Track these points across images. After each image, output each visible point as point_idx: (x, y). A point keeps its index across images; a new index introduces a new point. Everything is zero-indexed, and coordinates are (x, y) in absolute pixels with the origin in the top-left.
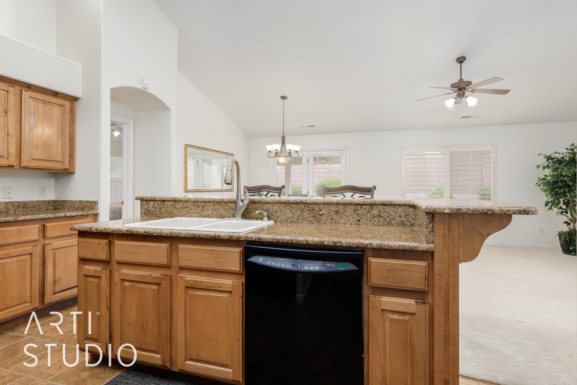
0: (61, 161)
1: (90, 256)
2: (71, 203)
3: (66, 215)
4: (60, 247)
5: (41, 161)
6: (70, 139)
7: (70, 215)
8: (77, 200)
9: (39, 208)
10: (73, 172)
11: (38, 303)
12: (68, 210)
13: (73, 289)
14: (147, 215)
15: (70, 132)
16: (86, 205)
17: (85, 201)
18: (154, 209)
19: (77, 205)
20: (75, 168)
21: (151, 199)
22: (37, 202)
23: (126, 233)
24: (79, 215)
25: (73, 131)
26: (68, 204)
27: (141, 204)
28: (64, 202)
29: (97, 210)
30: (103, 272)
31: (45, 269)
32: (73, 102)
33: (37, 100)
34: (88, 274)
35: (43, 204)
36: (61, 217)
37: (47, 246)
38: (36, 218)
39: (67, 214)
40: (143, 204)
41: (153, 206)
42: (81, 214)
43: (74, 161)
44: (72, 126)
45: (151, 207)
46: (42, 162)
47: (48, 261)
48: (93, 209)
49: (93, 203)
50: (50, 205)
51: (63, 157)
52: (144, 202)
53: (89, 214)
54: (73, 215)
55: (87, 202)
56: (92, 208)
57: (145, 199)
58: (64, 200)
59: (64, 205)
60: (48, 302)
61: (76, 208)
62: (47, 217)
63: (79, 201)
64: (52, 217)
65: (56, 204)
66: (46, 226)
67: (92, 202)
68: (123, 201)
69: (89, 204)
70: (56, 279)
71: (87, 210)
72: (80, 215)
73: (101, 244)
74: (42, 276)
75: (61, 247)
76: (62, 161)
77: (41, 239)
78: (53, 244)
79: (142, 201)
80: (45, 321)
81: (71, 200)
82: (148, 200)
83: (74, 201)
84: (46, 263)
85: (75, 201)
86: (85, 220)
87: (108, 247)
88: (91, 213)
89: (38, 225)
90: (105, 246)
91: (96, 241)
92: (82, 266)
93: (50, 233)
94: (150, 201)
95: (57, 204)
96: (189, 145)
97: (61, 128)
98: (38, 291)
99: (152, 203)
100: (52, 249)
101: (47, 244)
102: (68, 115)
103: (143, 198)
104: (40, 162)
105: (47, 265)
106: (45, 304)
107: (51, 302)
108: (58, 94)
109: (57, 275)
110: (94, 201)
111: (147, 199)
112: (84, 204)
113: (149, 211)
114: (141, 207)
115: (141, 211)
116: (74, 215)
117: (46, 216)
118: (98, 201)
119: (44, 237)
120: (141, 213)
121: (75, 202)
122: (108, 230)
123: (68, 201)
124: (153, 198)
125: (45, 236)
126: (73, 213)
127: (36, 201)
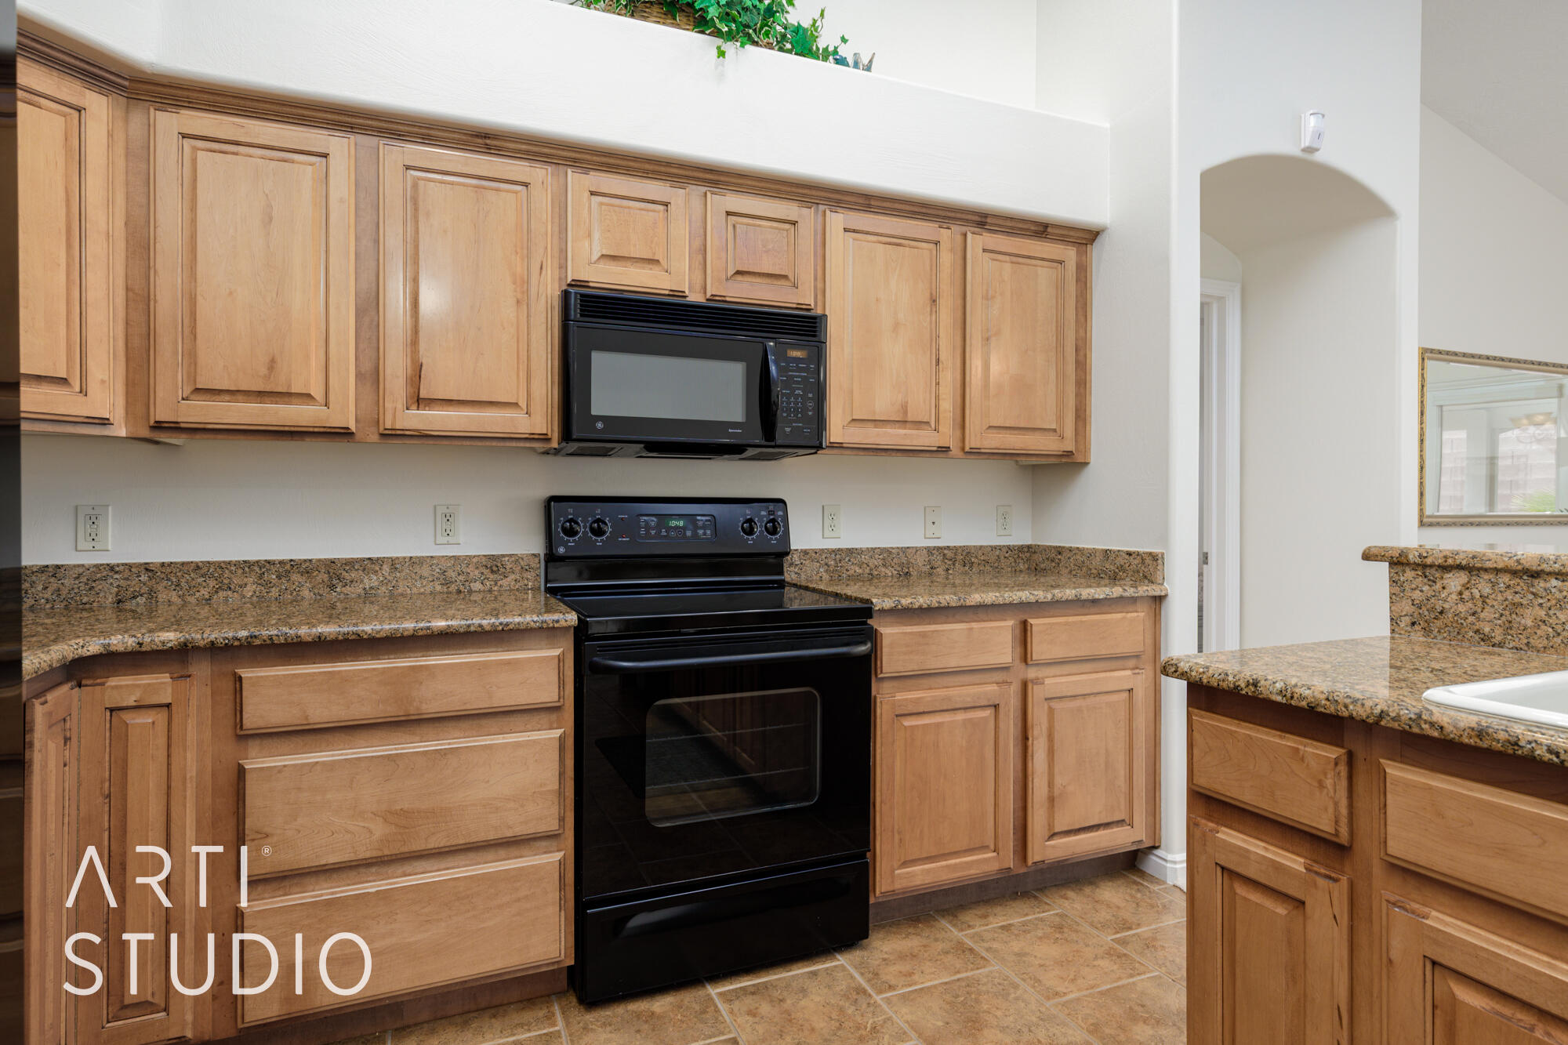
0: (1055, 430)
1: (1247, 795)
2: (1078, 557)
3: (1081, 595)
4: (1064, 695)
5: (1008, 432)
6: (1077, 362)
7: (1090, 598)
8: (1097, 547)
9: (997, 568)
10: (1083, 461)
11: (1012, 856)
12: (1069, 576)
13: (1097, 831)
14: (1427, 631)
15: (1076, 339)
16: (1127, 565)
17: (1122, 551)
18: (1470, 604)
19: (1096, 562)
20: (1090, 449)
21: (1450, 561)
22: (994, 548)
23: (1466, 740)
24: (1113, 598)
25: (1084, 335)
26: (1069, 558)
27: (1393, 582)
28: (1059, 550)
29: (1163, 584)
30: (1315, 885)
31: (1029, 758)
32: (1084, 247)
33: (1000, 257)
34: (1241, 870)
35: (1007, 555)
36: (1067, 601)
37: (1033, 688)
38: (1007, 602)
39: (1083, 593)
40: (1402, 579)
41: (1461, 593)
42: (1118, 596)
43: (1088, 427)
44: (1083, 320)
45: (1454, 597)
46: (1011, 434)
47: (1035, 733)
48: (1148, 578)
49: (1148, 561)
50: (1023, 559)
51: (1060, 418)
52: (1409, 574)
53: (1139, 594)
54: (1097, 596)
55: (1129, 554)
56: (1146, 577)
57: (1418, 560)
58: (1058, 545)
59: (1060, 560)
60: (1037, 858)
61: (1094, 571)
62: (1032, 599)
63: (1102, 550)
64: (1045, 600)
65: (1035, 556)
66: (1031, 624)
67: (1145, 556)
68: (1207, 554)
69: (1136, 562)
70: (1056, 792)
71: (1128, 581)
72: (1116, 598)
73: (1302, 759)
74: (1020, 775)
75: (1069, 694)
76: (1058, 430)
77: (1018, 664)
78: (1046, 683)
79: (1399, 569)
80: (1029, 918)
81: (1080, 546)
82: (1431, 566)
83: (1087, 549)
84: (1030, 739)
85: (1090, 549)
86: (1129, 615)
87: (1344, 783)
88: (1146, 594)
89: (1010, 623)
90: (1325, 774)
91: (1278, 741)
92: (1212, 825)
93: (1040, 649)
94: (1445, 568)
95: (1037, 557)
96: (1432, 351)
97: (1054, 329)
98: (1012, 820)
99: (1455, 582)
100: (1046, 699)
101: (1032, 681)
102: (1072, 287)
103: (1403, 553)
104: (1006, 434)
105: (1033, 744)
106: (1030, 862)
107: (1044, 861)
108: (1049, 230)
109: (1059, 781)
110: (1150, 554)
111: (1429, 561)
112: (1120, 561)
113: (1441, 613)
114: (1392, 594)
115: (1391, 611)
116: (1101, 597)
117: (1031, 597)
118: (1163, 554)
119: (1025, 658)
120: (1392, 619)
121: (1091, 554)
122: (1351, 707)
123: (1070, 549)
124: (1462, 556)
125: (1029, 656)
126: (1098, 589)
127: (990, 546)
